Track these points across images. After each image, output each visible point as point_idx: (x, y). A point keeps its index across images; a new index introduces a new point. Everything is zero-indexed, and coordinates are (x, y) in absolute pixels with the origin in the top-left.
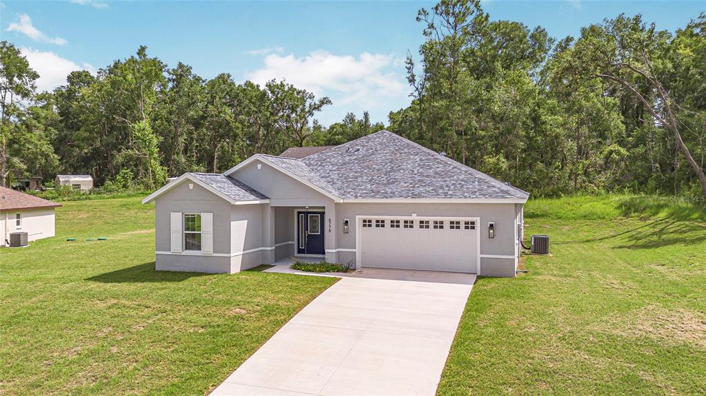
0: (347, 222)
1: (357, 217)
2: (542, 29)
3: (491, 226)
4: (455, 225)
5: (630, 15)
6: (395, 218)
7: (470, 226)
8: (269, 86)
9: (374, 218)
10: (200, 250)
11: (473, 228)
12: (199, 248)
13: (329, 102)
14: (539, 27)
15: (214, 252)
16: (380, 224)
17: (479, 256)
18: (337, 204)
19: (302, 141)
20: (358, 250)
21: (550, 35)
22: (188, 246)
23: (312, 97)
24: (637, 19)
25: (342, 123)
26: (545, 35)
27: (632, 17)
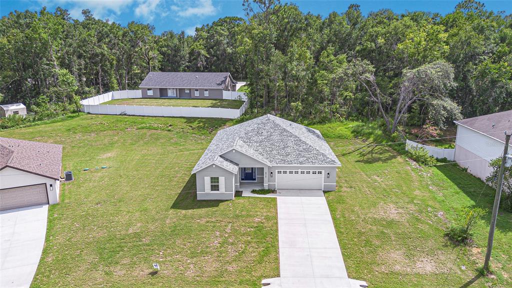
0: (272, 173)
1: (276, 170)
3: (328, 173)
4: (314, 173)
6: (291, 171)
9: (282, 171)
11: (321, 173)
12: (218, 190)
15: (225, 192)
16: (285, 173)
17: (323, 184)
18: (269, 167)
20: (276, 183)
22: (212, 190)
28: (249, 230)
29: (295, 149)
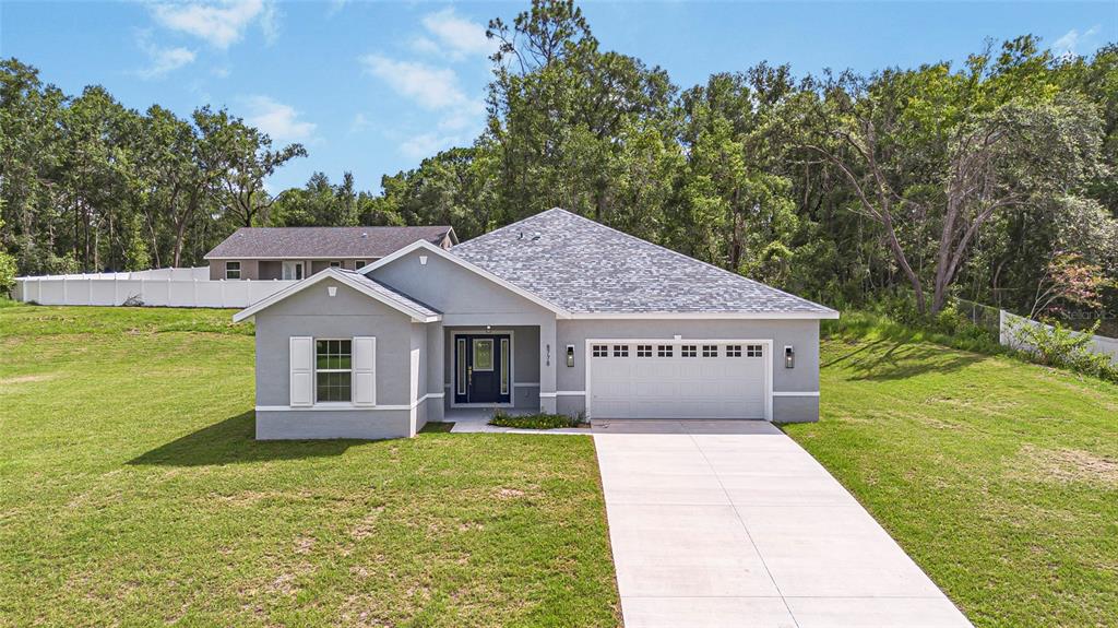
0: (571, 350)
1: (587, 340)
2: (662, 70)
3: (788, 350)
4: (734, 351)
5: (774, 64)
6: (645, 342)
7: (755, 351)
8: (198, 117)
9: (611, 342)
10: (349, 399)
11: (760, 355)
12: (347, 397)
13: (303, 152)
14: (658, 67)
15: (378, 403)
16: (622, 351)
17: (770, 394)
18: (561, 323)
19: (249, 216)
20: (587, 393)
21: (673, 81)
22: (322, 396)
23: (267, 142)
24: (783, 72)
25: (304, 188)
26: (667, 81)
27: (776, 67)
28: (463, 529)
29: (655, 273)
